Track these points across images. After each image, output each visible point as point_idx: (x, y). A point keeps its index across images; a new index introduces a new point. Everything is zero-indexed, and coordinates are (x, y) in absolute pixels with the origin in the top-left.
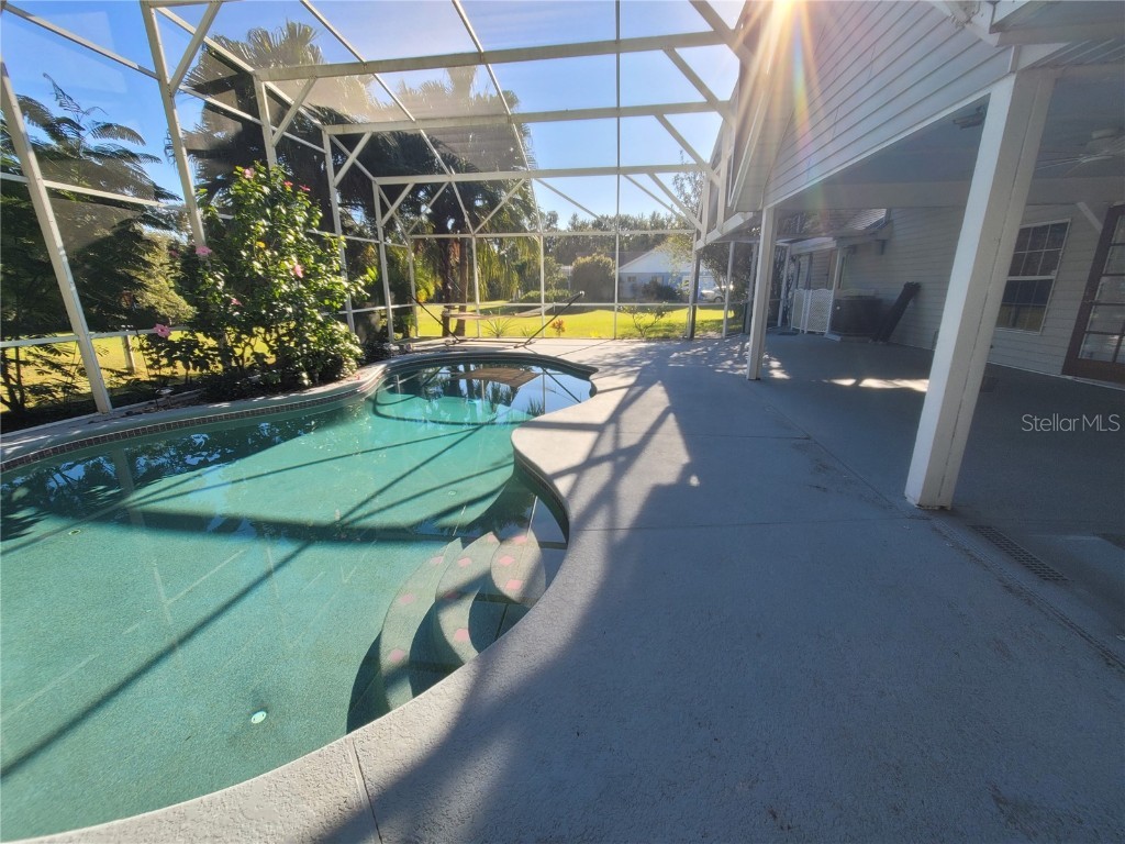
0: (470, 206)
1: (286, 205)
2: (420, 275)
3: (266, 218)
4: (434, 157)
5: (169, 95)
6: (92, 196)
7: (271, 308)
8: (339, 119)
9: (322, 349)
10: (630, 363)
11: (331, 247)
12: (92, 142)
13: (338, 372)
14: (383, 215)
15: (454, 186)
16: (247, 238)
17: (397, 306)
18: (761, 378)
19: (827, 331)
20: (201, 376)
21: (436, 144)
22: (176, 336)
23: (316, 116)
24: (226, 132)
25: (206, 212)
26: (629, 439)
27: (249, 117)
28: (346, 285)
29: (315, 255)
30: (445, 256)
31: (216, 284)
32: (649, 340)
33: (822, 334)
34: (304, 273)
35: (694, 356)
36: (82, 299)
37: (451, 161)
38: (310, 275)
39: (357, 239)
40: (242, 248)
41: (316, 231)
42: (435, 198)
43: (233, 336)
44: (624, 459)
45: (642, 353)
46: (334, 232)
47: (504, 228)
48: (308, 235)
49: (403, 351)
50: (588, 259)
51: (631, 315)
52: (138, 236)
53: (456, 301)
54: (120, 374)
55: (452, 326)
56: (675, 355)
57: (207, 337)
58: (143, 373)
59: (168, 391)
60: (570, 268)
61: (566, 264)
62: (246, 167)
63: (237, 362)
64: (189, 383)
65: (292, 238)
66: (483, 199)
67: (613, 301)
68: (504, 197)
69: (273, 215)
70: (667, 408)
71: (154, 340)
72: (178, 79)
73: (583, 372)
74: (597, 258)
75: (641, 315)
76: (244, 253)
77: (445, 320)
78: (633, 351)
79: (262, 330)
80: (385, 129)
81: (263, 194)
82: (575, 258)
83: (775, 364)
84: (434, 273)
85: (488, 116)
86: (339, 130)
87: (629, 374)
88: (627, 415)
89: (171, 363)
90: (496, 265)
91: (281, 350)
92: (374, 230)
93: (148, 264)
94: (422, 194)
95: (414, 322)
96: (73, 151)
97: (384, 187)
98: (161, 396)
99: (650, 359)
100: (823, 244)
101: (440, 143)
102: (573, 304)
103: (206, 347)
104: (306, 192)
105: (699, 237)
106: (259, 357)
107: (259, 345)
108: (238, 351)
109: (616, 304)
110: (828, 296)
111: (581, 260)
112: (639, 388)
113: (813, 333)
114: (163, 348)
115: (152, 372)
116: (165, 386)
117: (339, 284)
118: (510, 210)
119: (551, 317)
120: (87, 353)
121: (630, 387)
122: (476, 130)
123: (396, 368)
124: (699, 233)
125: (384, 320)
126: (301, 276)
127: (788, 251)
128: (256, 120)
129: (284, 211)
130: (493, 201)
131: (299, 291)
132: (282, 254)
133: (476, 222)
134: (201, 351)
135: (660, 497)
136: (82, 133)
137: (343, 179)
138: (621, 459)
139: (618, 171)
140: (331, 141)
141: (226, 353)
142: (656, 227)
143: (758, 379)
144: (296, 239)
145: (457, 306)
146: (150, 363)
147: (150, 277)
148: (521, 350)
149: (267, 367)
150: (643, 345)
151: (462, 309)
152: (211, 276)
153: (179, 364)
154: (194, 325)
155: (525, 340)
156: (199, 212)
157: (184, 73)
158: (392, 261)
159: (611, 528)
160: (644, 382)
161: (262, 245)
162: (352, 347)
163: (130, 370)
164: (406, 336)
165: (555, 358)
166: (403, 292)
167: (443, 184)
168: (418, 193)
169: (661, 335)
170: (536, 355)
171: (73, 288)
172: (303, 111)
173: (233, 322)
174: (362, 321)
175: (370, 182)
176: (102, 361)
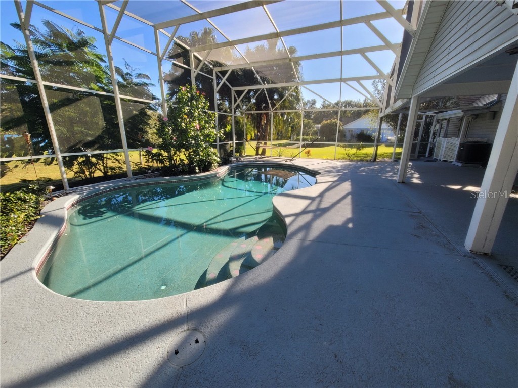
0: (271, 98)
1: (196, 101)
2: (249, 129)
3: (188, 106)
4: (257, 78)
5: (160, 61)
6: (133, 100)
7: (187, 141)
8: (220, 65)
9: (204, 158)
10: (337, 171)
11: (211, 117)
12: (135, 80)
13: (210, 168)
14: (235, 103)
15: (265, 90)
16: (180, 114)
17: (237, 142)
18: (405, 182)
19: (454, 160)
20: (161, 167)
21: (258, 72)
22: (155, 151)
23: (211, 64)
24: (178, 73)
25: (168, 104)
26: (324, 205)
27: (186, 67)
28: (215, 133)
29: (205, 120)
30: (259, 121)
31: (169, 131)
32: (352, 161)
33: (451, 162)
34: (200, 127)
35: (373, 170)
36: (127, 136)
37: (264, 80)
38: (202, 128)
39: (224, 113)
40: (179, 118)
41: (207, 111)
42: (257, 95)
43: (173, 152)
44: (320, 212)
45: (345, 167)
46: (214, 111)
47: (286, 108)
48: (203, 112)
49: (238, 161)
50: (329, 121)
51: (344, 149)
52: (145, 114)
53: (263, 140)
54: (136, 165)
55: (260, 151)
56: (363, 168)
57: (165, 152)
58: (144, 165)
59: (150, 171)
60: (319, 126)
61: (318, 124)
62: (183, 86)
63: (174, 162)
64: (157, 169)
65: (197, 114)
66: (277, 95)
67: (335, 141)
68: (287, 94)
69: (191, 104)
70: (349, 193)
71: (148, 152)
72: (164, 54)
73: (313, 174)
74: (333, 121)
75: (350, 149)
76: (179, 120)
77: (258, 148)
78: (342, 165)
79: (184, 150)
80: (237, 68)
81: (188, 97)
82: (323, 121)
83: (416, 176)
84: (254, 128)
85: (280, 59)
86: (219, 69)
87: (335, 176)
88: (327, 194)
89: (152, 161)
90: (282, 124)
91: (190, 158)
92: (231, 110)
93: (148, 124)
94: (252, 94)
95: (244, 149)
96: (129, 84)
97: (236, 92)
98: (147, 173)
99: (348, 170)
100: (456, 114)
101: (260, 72)
102: (314, 143)
103: (164, 155)
104: (204, 95)
105: (381, 112)
106: (182, 160)
107: (182, 156)
108: (175, 158)
109: (336, 143)
110: (456, 142)
111: (325, 122)
112: (338, 183)
113: (446, 161)
114: (150, 155)
115: (146, 164)
116: (149, 169)
117: (213, 132)
118: (289, 100)
119: (304, 148)
120: (127, 156)
121: (334, 182)
122: (278, 65)
123: (234, 168)
124: (382, 109)
125: (232, 147)
126: (199, 129)
127: (435, 118)
128: (189, 68)
129: (195, 103)
130: (281, 96)
131: (198, 135)
132: (193, 120)
133: (273, 105)
134: (162, 157)
135: (331, 230)
136: (132, 78)
137: (220, 88)
138: (319, 212)
139: (341, 80)
140: (216, 74)
141: (170, 158)
142: (365, 106)
143: (403, 183)
144: (199, 114)
145: (263, 142)
146: (146, 160)
147: (150, 128)
148: (288, 163)
149: (184, 165)
150: (347, 163)
151: (265, 144)
152: (167, 129)
153: (155, 161)
154: (161, 147)
155: (291, 158)
156: (166, 104)
157: (167, 50)
158: (237, 122)
159: (304, 240)
160: (342, 180)
161: (186, 117)
162: (216, 158)
163: (141, 163)
164: (241, 154)
165: (302, 167)
166: (240, 135)
167: (260, 89)
168: (250, 93)
169: (359, 159)
170: (294, 165)
171: (124, 133)
172: (206, 63)
173: (173, 146)
174: (222, 147)
175: (230, 89)
176: (131, 159)
